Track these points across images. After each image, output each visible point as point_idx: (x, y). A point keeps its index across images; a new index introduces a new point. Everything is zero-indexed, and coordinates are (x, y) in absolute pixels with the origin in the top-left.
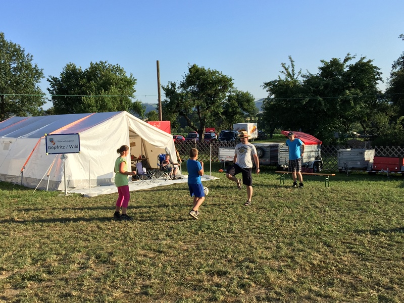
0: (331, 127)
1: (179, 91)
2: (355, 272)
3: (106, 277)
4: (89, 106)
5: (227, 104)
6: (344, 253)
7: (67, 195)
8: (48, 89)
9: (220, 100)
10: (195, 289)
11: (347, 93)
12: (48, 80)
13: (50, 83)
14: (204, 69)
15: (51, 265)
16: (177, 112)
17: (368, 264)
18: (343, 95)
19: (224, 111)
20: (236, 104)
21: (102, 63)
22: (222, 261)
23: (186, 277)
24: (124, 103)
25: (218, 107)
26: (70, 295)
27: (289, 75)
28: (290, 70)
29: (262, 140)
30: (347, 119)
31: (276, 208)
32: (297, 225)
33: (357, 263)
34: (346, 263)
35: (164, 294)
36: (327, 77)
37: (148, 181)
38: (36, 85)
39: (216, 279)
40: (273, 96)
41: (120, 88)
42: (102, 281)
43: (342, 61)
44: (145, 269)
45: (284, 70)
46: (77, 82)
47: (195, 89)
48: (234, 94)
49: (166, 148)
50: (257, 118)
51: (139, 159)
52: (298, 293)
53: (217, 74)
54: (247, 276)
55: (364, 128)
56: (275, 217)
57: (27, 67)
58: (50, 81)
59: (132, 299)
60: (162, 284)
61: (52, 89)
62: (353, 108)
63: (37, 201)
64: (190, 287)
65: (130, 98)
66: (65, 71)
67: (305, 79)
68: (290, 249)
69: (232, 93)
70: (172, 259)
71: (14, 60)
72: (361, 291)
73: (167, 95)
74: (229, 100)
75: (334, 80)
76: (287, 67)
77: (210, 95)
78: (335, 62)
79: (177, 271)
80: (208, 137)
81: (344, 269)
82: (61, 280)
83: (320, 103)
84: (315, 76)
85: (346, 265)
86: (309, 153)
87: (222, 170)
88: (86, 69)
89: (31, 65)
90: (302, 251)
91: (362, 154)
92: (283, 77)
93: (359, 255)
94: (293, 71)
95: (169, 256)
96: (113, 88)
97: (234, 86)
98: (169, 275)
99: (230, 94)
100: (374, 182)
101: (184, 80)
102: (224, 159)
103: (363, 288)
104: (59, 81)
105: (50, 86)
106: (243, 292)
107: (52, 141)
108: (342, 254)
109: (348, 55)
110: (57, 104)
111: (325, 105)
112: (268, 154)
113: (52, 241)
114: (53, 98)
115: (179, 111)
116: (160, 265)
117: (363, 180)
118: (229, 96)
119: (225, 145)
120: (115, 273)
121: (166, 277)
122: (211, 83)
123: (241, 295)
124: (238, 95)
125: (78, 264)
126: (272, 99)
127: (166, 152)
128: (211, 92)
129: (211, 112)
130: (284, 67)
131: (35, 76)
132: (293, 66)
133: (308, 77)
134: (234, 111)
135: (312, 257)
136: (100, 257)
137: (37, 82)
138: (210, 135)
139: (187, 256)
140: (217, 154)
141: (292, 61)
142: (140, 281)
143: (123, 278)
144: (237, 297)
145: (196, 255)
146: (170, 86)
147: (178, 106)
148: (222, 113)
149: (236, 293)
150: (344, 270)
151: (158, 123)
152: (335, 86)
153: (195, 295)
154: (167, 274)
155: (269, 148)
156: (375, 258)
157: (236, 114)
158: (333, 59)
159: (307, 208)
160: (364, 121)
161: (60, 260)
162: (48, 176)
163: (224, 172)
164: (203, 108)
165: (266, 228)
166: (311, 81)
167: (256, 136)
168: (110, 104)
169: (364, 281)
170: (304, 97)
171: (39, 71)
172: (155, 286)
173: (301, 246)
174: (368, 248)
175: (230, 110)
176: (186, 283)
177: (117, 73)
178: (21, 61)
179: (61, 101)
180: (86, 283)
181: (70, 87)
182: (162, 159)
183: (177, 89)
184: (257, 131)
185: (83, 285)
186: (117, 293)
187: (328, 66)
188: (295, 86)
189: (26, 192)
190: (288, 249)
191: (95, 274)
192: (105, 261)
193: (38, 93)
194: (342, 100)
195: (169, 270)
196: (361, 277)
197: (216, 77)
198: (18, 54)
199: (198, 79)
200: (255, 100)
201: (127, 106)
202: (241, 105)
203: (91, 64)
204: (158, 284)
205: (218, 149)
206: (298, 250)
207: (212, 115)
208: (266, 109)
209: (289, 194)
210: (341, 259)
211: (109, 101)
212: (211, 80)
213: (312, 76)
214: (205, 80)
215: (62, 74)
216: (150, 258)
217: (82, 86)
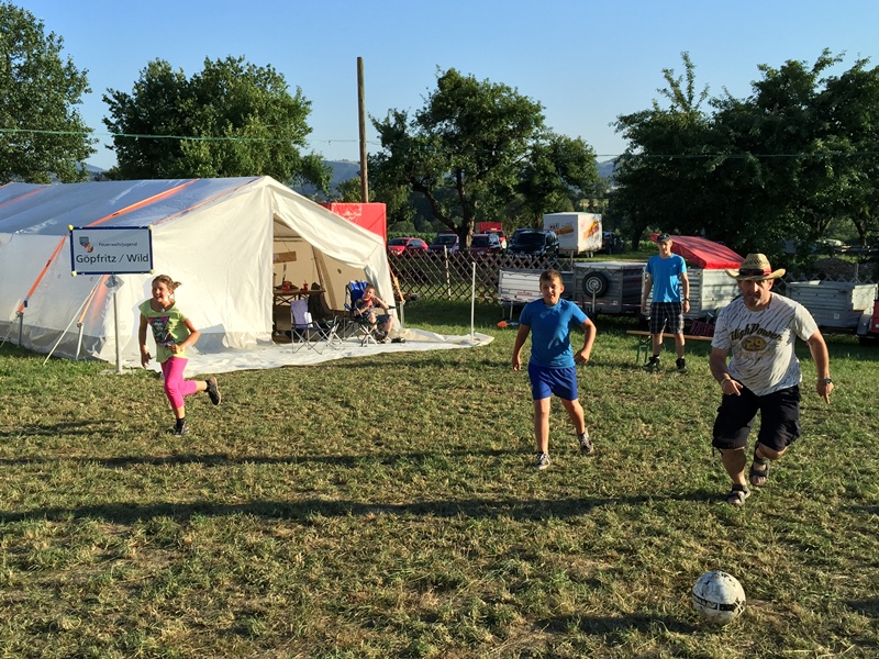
0: (776, 228)
1: (413, 132)
2: (785, 594)
3: (159, 583)
4: (198, 161)
5: (529, 168)
6: (766, 542)
7: (122, 372)
8: (106, 121)
9: (511, 156)
10: (371, 625)
11: (816, 147)
12: (106, 99)
13: (110, 106)
14: (474, 80)
15: (31, 547)
16: (407, 183)
17: (821, 573)
18: (809, 151)
19: (520, 184)
20: (552, 168)
21: (233, 62)
22: (454, 553)
23: (355, 593)
24: (280, 158)
25: (507, 172)
26: (53, 627)
27: (679, 98)
28: (683, 88)
29: (613, 253)
30: (816, 209)
31: (617, 421)
32: (659, 466)
33: (794, 570)
34: (766, 570)
35: (290, 634)
36: (771, 107)
37: (320, 344)
38: (70, 109)
39: (431, 601)
40: (638, 151)
41: (273, 121)
42: (145, 593)
43: (809, 69)
44: (258, 568)
45: (667, 86)
46: (174, 105)
47: (453, 127)
48: (547, 143)
49: (366, 268)
50: (606, 202)
51: (304, 291)
52: (628, 645)
53: (505, 94)
54: (507, 596)
55: (861, 232)
56: (608, 444)
57: (50, 66)
58: (110, 102)
59: (207, 644)
60: (292, 608)
61: (114, 121)
62: (831, 182)
63: (47, 385)
64: (359, 617)
65: (296, 146)
66: (144, 79)
67: (718, 111)
68: (630, 528)
69: (541, 141)
70: (332, 544)
71: (20, 48)
72: (794, 646)
73: (385, 141)
74: (534, 158)
75: (790, 113)
76: (675, 79)
77: (487, 145)
78: (792, 71)
79: (336, 575)
80: (481, 243)
81: (757, 584)
82: (45, 586)
83: (751, 169)
84: (743, 103)
85: (765, 576)
86: (717, 288)
87: (504, 323)
88: (195, 76)
89: (59, 62)
90: (659, 533)
91: (847, 294)
92: (666, 104)
93: (802, 549)
94: (690, 89)
95: (327, 535)
96: (255, 122)
97: (544, 122)
98: (314, 585)
99: (535, 142)
100: (871, 363)
101: (427, 106)
102: (512, 298)
103: (798, 640)
104: (130, 102)
105: (111, 114)
106: (489, 637)
107: (85, 242)
108: (760, 545)
109: (826, 53)
110: (126, 157)
111: (764, 174)
112: (618, 288)
113: (53, 486)
114: (119, 141)
115: (413, 180)
116: (299, 558)
117: (843, 358)
118: (534, 148)
119: (517, 264)
120: (183, 574)
121: (305, 590)
122: (490, 116)
123: (484, 645)
124: (555, 146)
125: (99, 546)
126: (637, 157)
127: (368, 277)
128: (490, 136)
129: (490, 185)
130: (670, 79)
131: (70, 88)
132: (690, 77)
133: (726, 104)
134: (546, 184)
135: (682, 551)
136: (156, 532)
137: (74, 103)
138: (487, 238)
139: (372, 537)
140: (497, 284)
141: (689, 66)
142: (238, 599)
143: (200, 587)
144: (473, 647)
145: (393, 535)
146: (392, 121)
147: (410, 168)
148: (518, 188)
149: (471, 640)
150: (759, 589)
151: (358, 207)
152: (790, 128)
153: (366, 641)
154: (310, 581)
155: (621, 274)
156: (840, 560)
157: (551, 190)
158: (788, 62)
159: (692, 423)
160: (862, 216)
161: (60, 534)
162: (79, 326)
163: (510, 327)
164: (469, 174)
165: (580, 472)
166: (732, 115)
167: (599, 244)
168: (247, 160)
169: (804, 621)
170: (713, 152)
171: (79, 76)
172: (272, 612)
173: (658, 522)
174: (829, 532)
175: (537, 181)
176: (350, 606)
177: (269, 86)
178: (35, 51)
179: (135, 149)
180: (103, 598)
181: (156, 118)
182: (358, 294)
183: (409, 128)
184: (600, 232)
185: (97, 602)
186: (174, 629)
187: (775, 79)
188: (691, 126)
189: (27, 363)
190: (624, 528)
191: (133, 575)
192: (167, 542)
193: (77, 128)
194: (805, 163)
195: (317, 570)
196: (797, 608)
197: (503, 101)
198: (27, 35)
199: (460, 104)
200: (597, 159)
201: (287, 167)
202: (563, 169)
203: (207, 63)
204: (282, 607)
205: (498, 273)
206: (650, 532)
207: (492, 191)
208: (620, 180)
209: (653, 386)
210: (756, 558)
211: (244, 152)
212: (490, 108)
213: (736, 104)
214: (476, 107)
215: (137, 86)
216: (278, 538)
217: (185, 114)
